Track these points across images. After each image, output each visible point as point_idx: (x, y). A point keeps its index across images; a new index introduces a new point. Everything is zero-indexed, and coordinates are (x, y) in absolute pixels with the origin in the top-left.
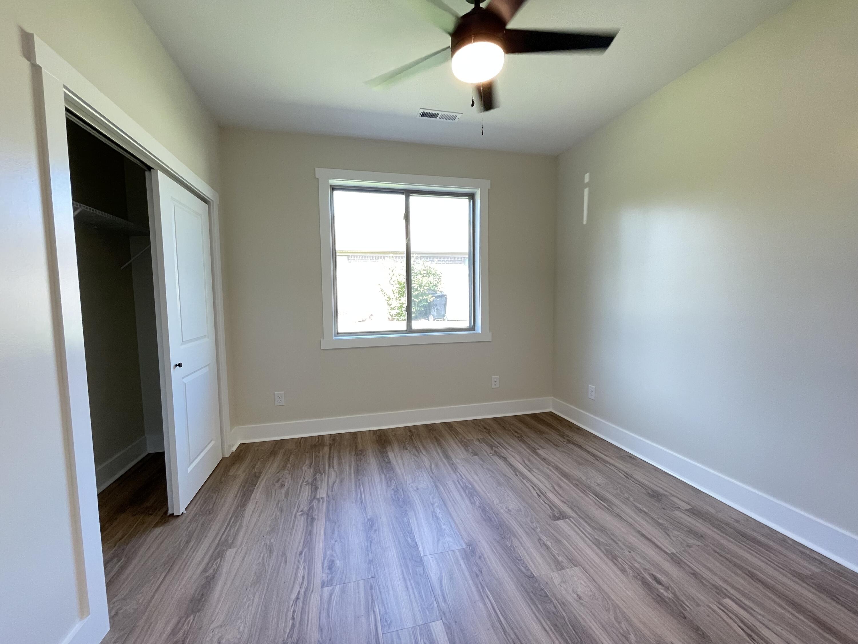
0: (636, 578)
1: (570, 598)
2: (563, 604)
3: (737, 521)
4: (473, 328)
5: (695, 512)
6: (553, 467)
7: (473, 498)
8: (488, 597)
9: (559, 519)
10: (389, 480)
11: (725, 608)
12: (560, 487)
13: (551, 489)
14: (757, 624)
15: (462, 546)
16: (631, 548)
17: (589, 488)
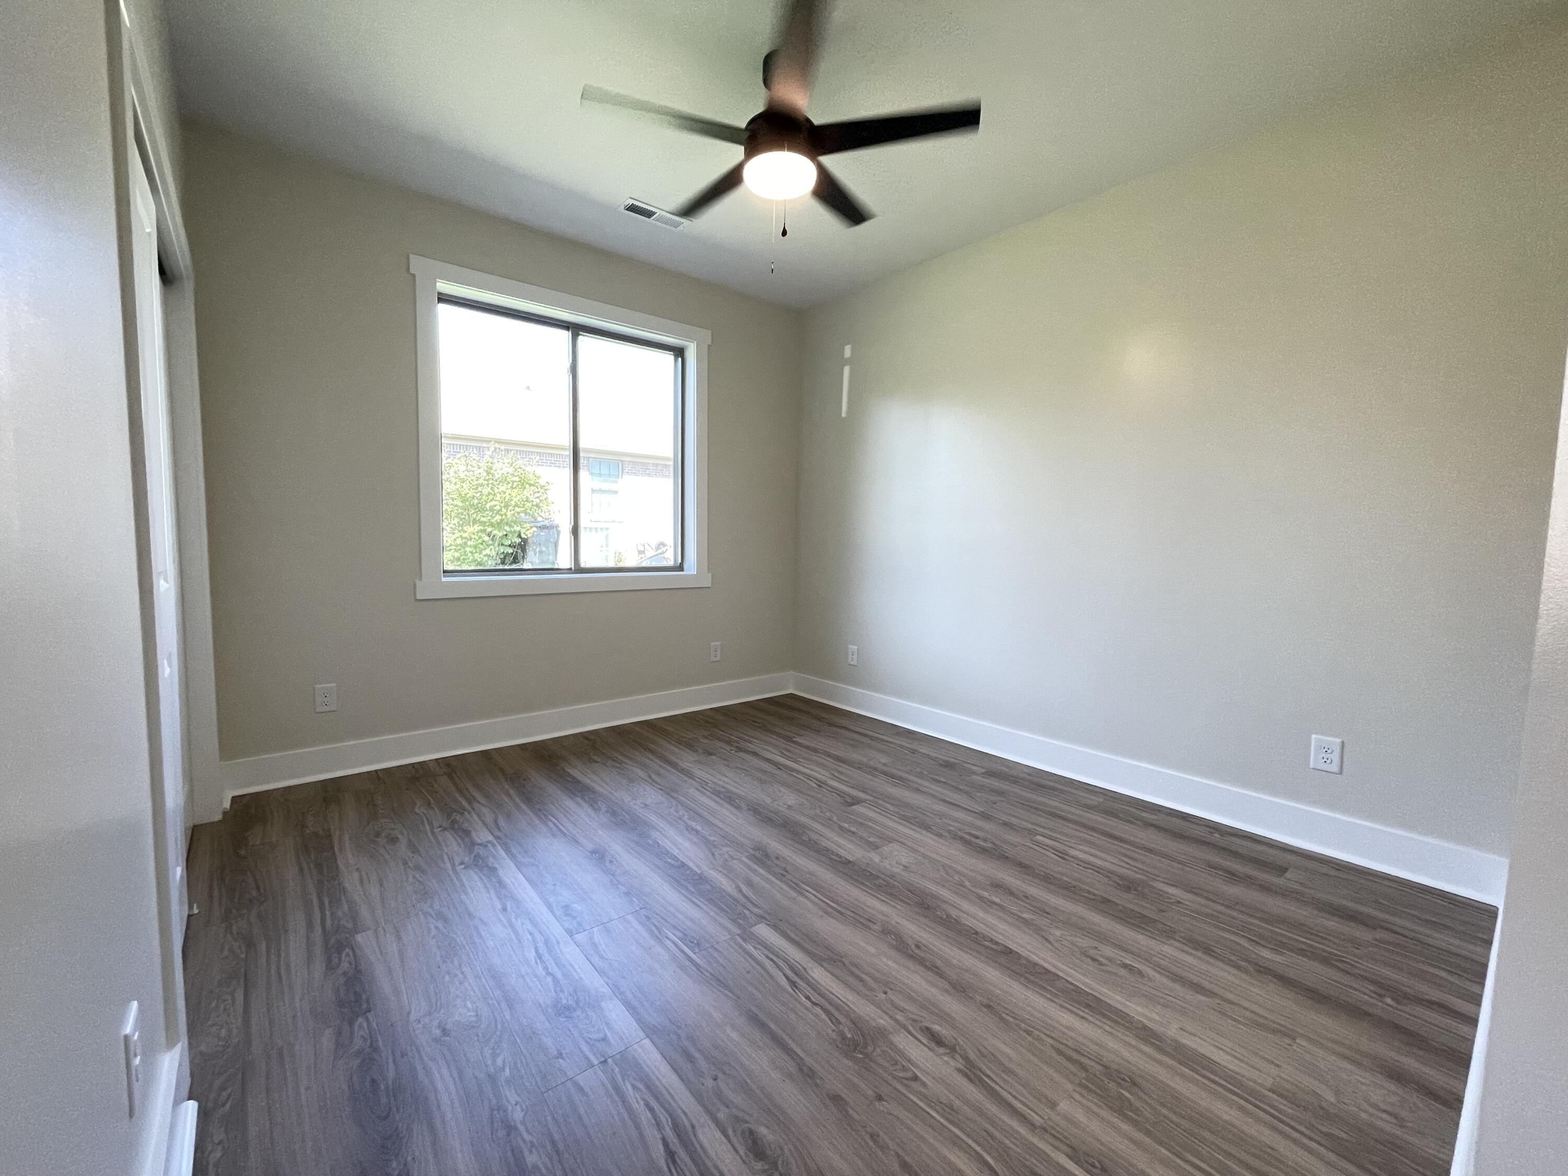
0: (954, 838)
1: (897, 870)
2: (892, 876)
3: (1030, 775)
4: (680, 568)
5: (991, 774)
6: (822, 753)
7: (734, 801)
8: (807, 891)
9: (853, 804)
10: (593, 804)
11: (1038, 844)
12: (839, 772)
13: (830, 776)
14: (1066, 848)
15: (748, 852)
16: (941, 815)
17: (876, 769)
